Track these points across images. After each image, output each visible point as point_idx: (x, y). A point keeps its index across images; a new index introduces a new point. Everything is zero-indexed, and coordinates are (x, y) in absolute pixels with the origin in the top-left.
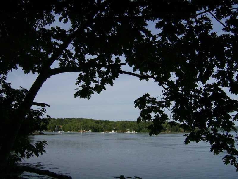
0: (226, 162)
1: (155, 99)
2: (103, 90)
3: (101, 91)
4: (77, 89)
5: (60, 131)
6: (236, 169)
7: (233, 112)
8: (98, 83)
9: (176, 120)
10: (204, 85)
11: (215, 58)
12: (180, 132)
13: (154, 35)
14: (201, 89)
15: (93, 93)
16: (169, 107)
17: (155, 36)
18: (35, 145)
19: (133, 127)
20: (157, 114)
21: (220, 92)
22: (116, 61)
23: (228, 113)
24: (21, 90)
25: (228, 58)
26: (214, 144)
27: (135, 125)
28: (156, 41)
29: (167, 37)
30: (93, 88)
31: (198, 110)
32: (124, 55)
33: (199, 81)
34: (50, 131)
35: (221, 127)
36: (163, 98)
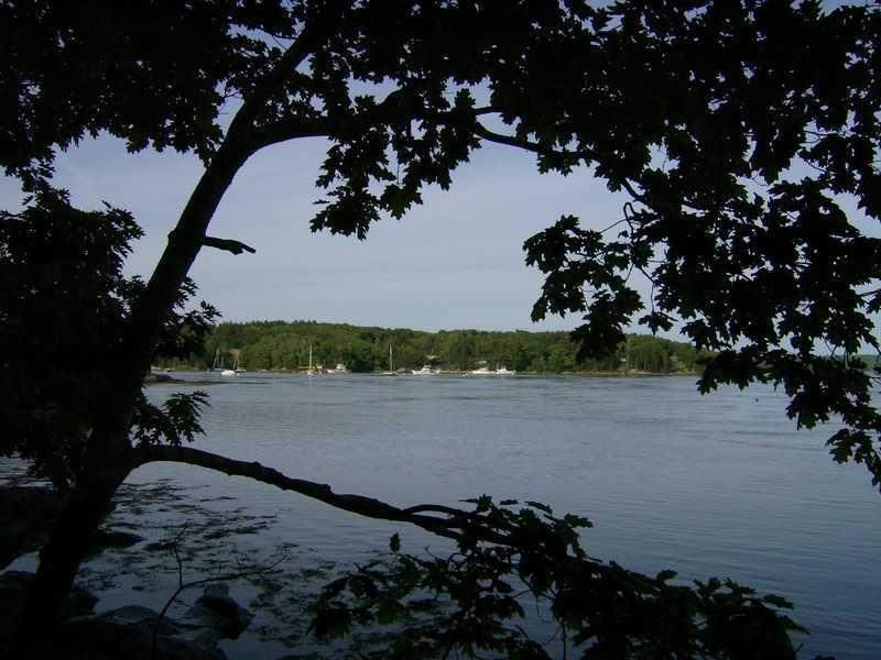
0: (840, 456)
1: (598, 236)
2: (413, 204)
3: (406, 209)
4: (321, 202)
5: (231, 369)
6: (873, 476)
7: (869, 282)
8: (394, 182)
9: (669, 309)
10: (772, 186)
11: (810, 91)
12: (674, 371)
13: (599, 10)
14: (759, 200)
15: (377, 218)
16: (646, 265)
17: (602, 12)
18: (165, 407)
19: (501, 355)
20: (600, 290)
21: (825, 209)
22: (457, 101)
23: (852, 287)
24: (106, 213)
25: (859, 92)
26: (799, 391)
27: (505, 347)
28: (604, 29)
29: (643, 18)
30: (378, 198)
31: (749, 273)
32: (487, 81)
33: (754, 174)
34: (196, 369)
35: (825, 335)
36: (625, 234)
